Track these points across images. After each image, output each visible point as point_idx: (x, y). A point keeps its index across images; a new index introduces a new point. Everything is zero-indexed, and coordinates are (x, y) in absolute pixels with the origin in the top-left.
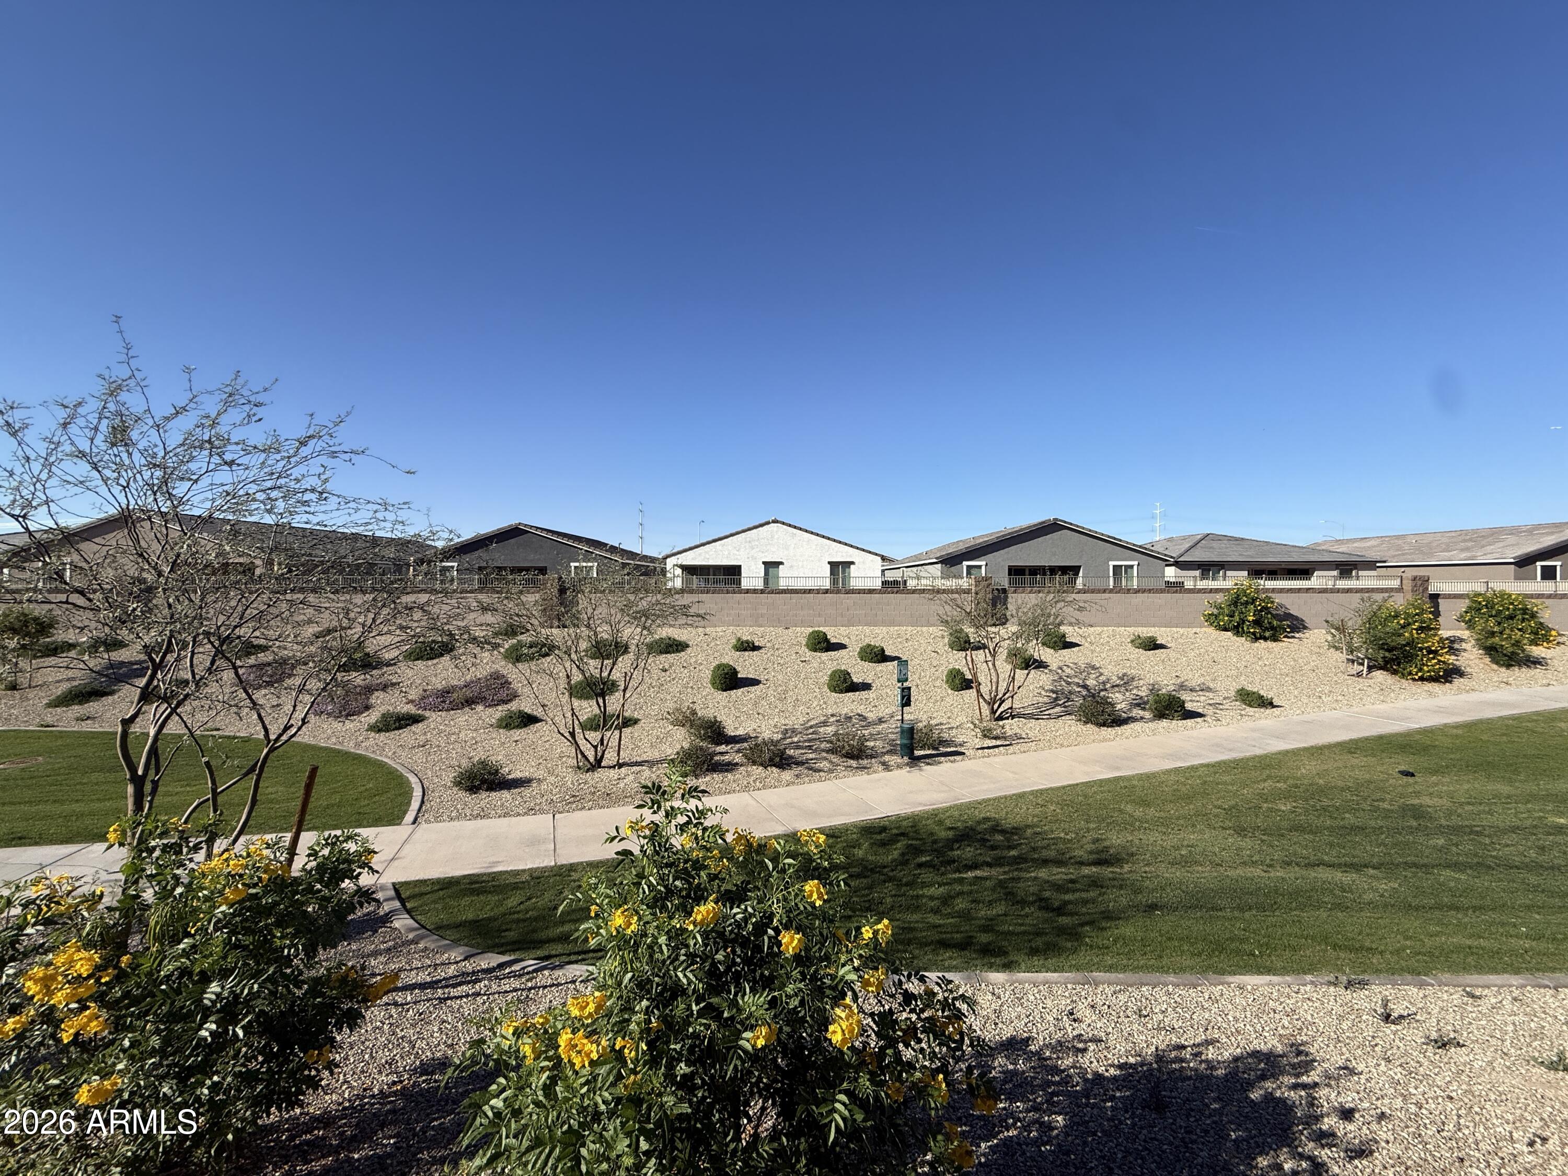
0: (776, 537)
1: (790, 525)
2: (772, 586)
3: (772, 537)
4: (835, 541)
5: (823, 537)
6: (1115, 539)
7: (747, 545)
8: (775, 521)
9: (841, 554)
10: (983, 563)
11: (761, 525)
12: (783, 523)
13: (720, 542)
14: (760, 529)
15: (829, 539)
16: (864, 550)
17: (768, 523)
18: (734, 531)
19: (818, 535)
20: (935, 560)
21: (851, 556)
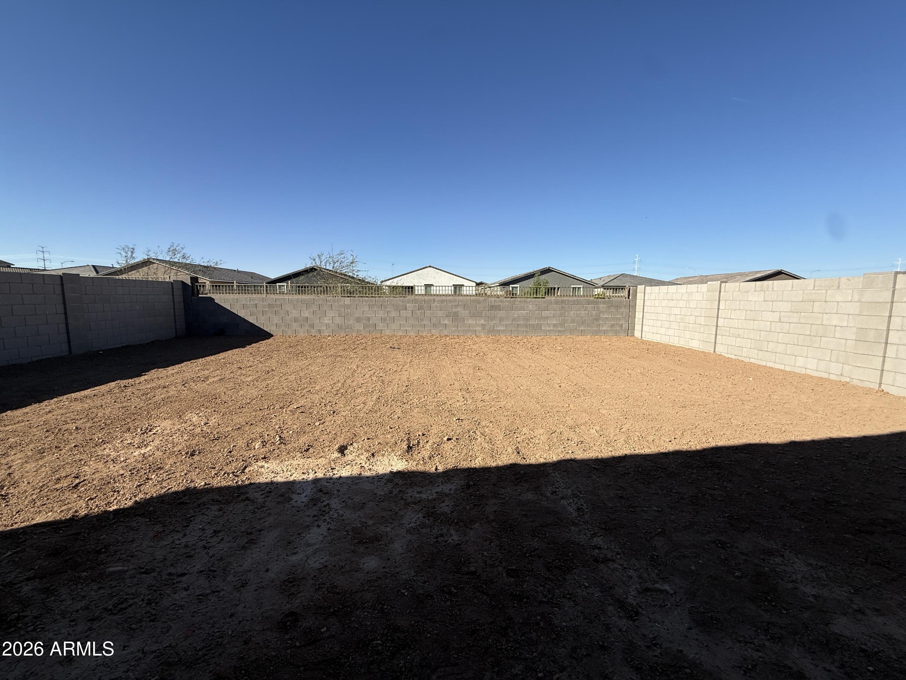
0: (430, 273)
1: (436, 268)
2: (429, 293)
3: (429, 273)
4: (456, 275)
5: (451, 274)
6: (573, 276)
7: (418, 277)
8: (430, 267)
9: (459, 281)
10: (519, 286)
11: (424, 268)
12: (433, 267)
13: (405, 276)
14: (423, 270)
15: (453, 274)
16: (468, 280)
17: (427, 267)
18: (412, 271)
19: (448, 273)
20: (498, 284)
21: (462, 282)
